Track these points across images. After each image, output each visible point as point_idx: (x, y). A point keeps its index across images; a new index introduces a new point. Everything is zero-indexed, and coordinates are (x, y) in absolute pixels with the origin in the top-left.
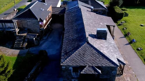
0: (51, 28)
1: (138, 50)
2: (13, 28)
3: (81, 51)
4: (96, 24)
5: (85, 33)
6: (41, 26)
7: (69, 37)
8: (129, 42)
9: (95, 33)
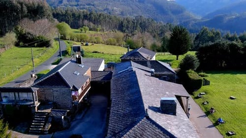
0: (88, 102)
1: (228, 134)
2: (31, 101)
3: (137, 130)
4: (159, 93)
5: (143, 104)
6: (74, 98)
7: (118, 111)
8: (214, 122)
9: (159, 106)
